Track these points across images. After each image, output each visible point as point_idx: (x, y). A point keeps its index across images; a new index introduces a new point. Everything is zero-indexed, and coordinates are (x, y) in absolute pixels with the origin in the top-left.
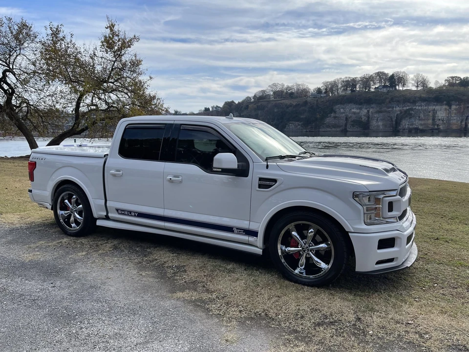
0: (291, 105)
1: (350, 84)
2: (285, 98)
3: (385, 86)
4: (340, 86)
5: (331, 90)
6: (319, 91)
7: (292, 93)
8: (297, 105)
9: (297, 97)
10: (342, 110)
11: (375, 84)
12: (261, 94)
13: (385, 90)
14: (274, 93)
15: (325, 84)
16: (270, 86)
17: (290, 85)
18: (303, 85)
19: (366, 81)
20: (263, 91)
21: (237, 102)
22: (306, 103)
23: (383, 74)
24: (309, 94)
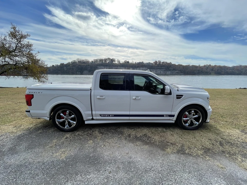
0: (84, 66)
1: (101, 60)
2: (82, 63)
3: (110, 62)
4: (98, 61)
5: (96, 62)
6: (92, 62)
7: (84, 62)
8: (86, 66)
9: (86, 63)
10: (100, 68)
11: (108, 61)
12: (74, 62)
13: (110, 63)
14: (78, 61)
15: (94, 60)
16: (77, 59)
17: (83, 59)
18: (87, 60)
19: (106, 60)
20: (75, 61)
21: (65, 64)
22: (89, 65)
23: (110, 58)
24: (90, 63)
